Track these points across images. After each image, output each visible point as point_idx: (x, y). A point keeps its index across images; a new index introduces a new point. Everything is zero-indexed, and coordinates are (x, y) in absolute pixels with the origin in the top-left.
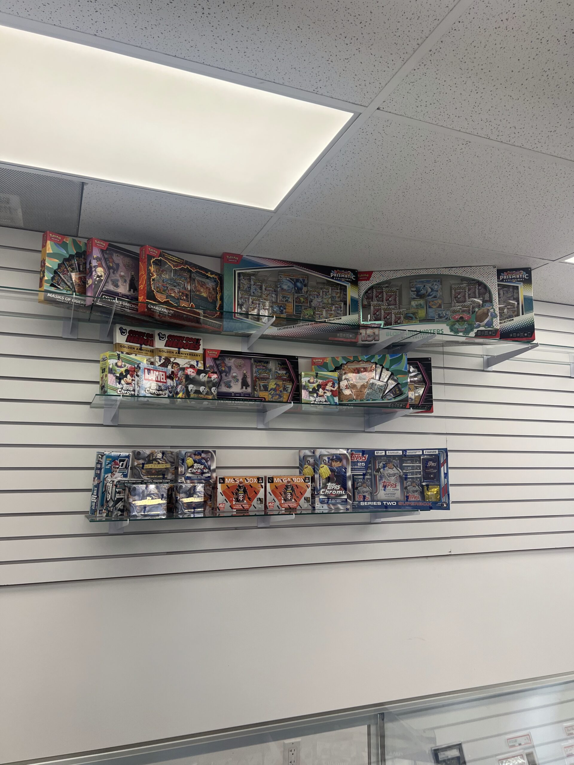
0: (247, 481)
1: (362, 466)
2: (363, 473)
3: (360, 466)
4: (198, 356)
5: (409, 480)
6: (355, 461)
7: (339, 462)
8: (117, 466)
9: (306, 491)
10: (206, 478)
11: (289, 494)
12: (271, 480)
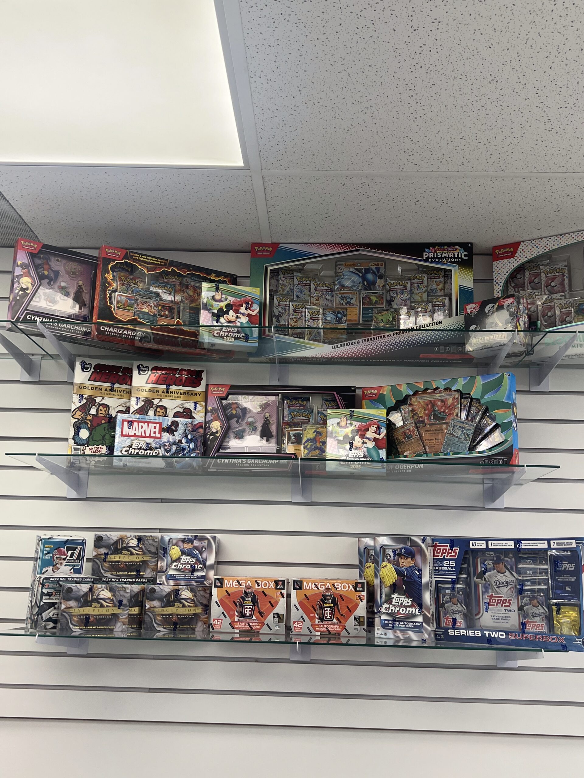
0: (259, 585)
1: (450, 567)
2: (452, 579)
3: (447, 567)
4: (198, 395)
5: (526, 593)
6: (440, 557)
7: (409, 559)
8: (64, 557)
9: (357, 606)
10: (198, 578)
11: (329, 609)
12: (298, 585)
